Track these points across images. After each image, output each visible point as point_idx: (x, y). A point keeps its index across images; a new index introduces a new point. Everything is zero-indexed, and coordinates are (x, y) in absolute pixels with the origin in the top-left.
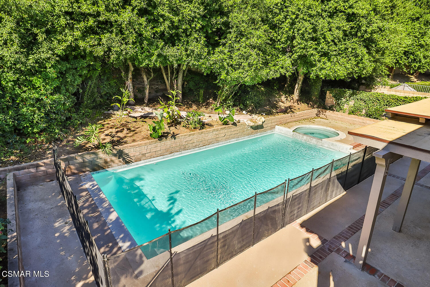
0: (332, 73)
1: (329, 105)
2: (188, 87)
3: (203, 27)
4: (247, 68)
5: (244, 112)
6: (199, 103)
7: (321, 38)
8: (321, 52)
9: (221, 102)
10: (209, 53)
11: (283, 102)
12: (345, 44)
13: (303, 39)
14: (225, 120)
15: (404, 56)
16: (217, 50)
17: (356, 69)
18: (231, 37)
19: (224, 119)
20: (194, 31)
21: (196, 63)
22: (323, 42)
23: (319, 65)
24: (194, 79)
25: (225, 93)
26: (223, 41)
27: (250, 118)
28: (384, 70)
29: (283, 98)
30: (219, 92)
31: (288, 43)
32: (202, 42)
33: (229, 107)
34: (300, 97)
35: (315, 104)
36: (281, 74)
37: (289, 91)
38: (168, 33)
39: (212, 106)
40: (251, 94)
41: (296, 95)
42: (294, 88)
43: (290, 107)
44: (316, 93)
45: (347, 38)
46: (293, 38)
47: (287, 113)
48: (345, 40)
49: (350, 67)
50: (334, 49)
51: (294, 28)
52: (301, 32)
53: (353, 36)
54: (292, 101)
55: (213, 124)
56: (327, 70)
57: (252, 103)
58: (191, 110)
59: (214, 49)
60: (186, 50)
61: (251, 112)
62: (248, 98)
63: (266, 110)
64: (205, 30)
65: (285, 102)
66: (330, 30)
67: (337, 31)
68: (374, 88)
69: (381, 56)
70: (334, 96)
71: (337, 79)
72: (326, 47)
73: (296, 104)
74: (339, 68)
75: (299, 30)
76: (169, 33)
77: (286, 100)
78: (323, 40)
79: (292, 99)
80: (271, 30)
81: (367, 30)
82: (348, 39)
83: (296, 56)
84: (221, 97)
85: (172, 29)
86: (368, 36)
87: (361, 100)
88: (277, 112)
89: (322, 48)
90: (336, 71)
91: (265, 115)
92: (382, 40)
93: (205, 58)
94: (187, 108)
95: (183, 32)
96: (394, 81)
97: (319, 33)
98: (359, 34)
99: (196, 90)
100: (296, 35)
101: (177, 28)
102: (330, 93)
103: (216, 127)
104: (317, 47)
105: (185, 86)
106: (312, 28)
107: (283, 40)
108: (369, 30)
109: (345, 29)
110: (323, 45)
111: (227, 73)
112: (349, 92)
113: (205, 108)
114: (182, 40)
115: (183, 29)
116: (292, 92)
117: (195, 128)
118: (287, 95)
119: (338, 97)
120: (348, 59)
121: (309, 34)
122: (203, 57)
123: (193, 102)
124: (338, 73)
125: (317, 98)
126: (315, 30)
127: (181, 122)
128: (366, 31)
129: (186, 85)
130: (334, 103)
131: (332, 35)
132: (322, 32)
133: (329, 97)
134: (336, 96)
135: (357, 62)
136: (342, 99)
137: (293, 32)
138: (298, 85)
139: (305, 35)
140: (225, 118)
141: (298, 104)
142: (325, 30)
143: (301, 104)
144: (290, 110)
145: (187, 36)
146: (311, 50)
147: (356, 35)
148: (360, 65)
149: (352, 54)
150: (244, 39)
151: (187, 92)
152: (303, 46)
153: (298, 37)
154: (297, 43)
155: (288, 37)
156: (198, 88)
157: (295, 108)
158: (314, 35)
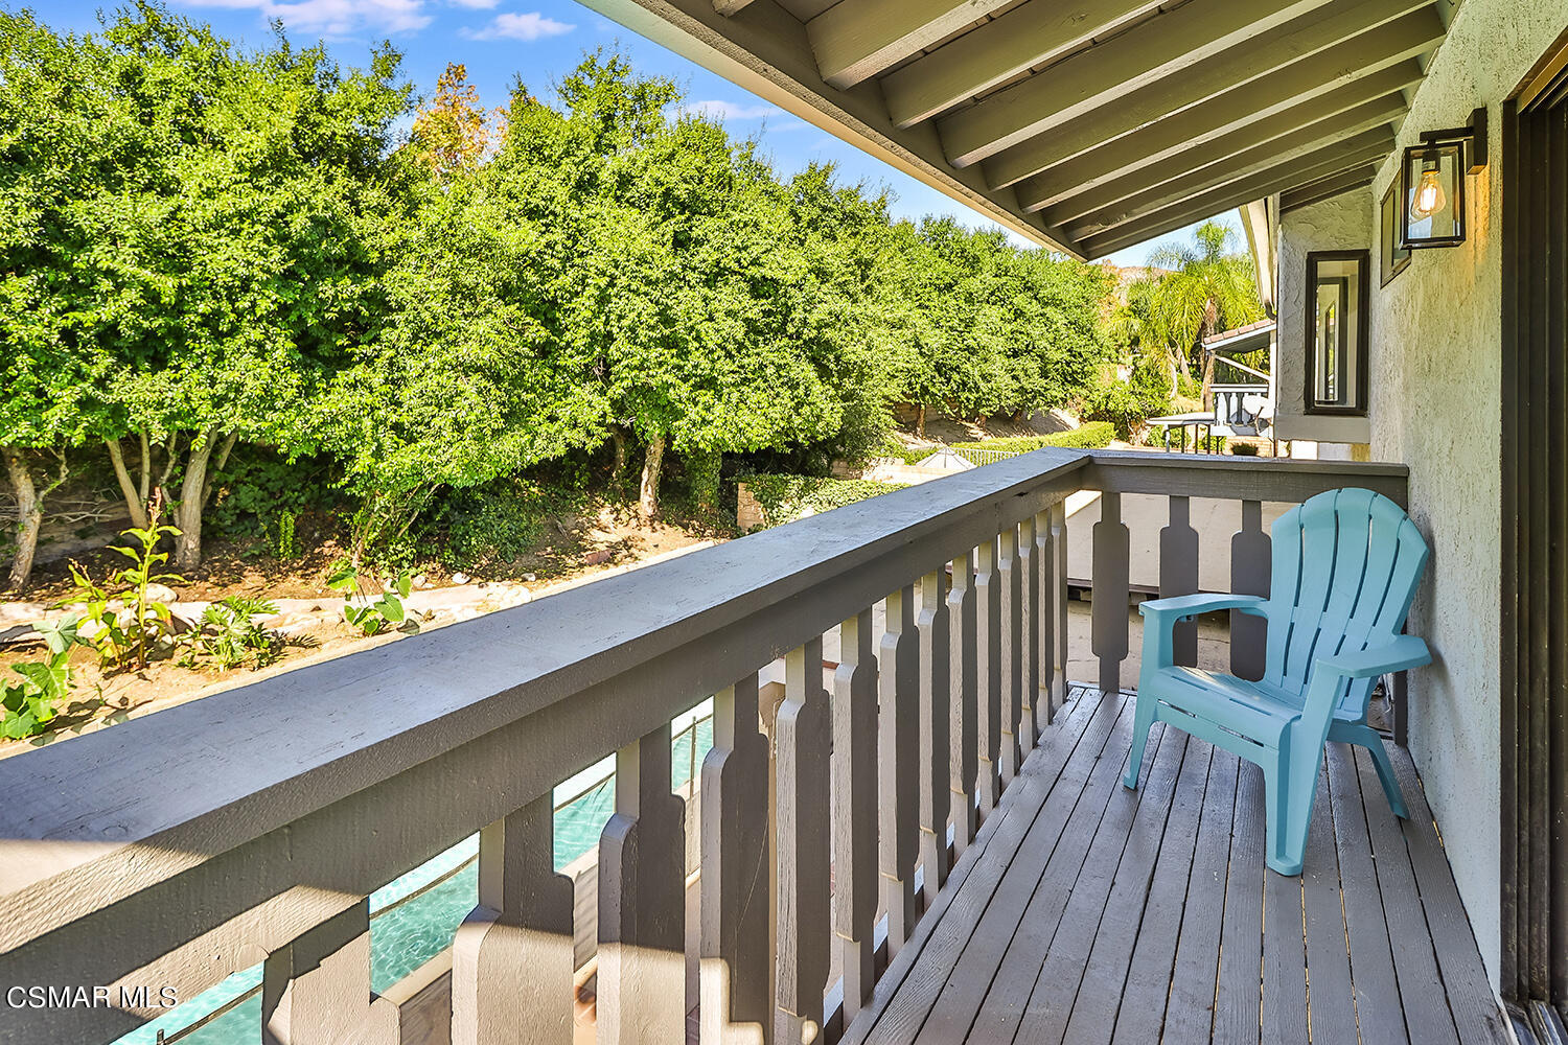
0: (730, 435)
1: (750, 525)
2: (236, 507)
3: (284, 309)
4: (448, 434)
5: (458, 577)
6: (275, 562)
7: (689, 338)
8: (695, 376)
9: (367, 553)
10: (308, 390)
11: (603, 529)
12: (758, 354)
13: (635, 343)
14: (369, 617)
15: (937, 375)
16: (342, 377)
17: (797, 420)
18: (394, 337)
19: (363, 615)
20: (249, 321)
21: (251, 424)
22: (697, 349)
23: (693, 413)
24: (262, 474)
25: (380, 519)
26: (365, 349)
27: (481, 597)
28: (884, 417)
29: (605, 516)
30: (357, 517)
31: (595, 353)
32: (280, 354)
33: (400, 566)
34: (659, 506)
35: (709, 525)
36: (568, 445)
37: (626, 490)
38: (131, 328)
39: (332, 567)
40: (488, 511)
41: (646, 502)
42: (638, 480)
43: (626, 544)
44: (706, 491)
45: (761, 338)
46: (609, 337)
47: (615, 564)
48: (755, 344)
49: (778, 416)
50: (726, 368)
51: (610, 312)
52: (625, 323)
53: (776, 334)
54: (634, 522)
55: (320, 638)
56: (717, 427)
57: (490, 541)
58: (235, 592)
59: (329, 375)
60: (213, 382)
61: (486, 575)
62: (475, 527)
63: (541, 561)
64: (293, 318)
65: (611, 526)
66: (711, 319)
67: (730, 321)
68: (866, 464)
69: (857, 383)
70: (759, 498)
71: (752, 449)
72: (705, 363)
73: (646, 531)
74: (747, 420)
75: (621, 318)
76: (136, 327)
77: (616, 520)
78: (696, 345)
79: (633, 514)
80: (529, 319)
81: (806, 318)
82: (765, 340)
83: (621, 391)
84: (366, 532)
85: (157, 315)
86: (811, 335)
87: (830, 503)
88: (581, 565)
89: (696, 367)
90: (741, 429)
91: (533, 578)
92: (853, 343)
93: (287, 407)
94: (217, 585)
95: (200, 325)
96: (930, 438)
97: (679, 326)
98: (791, 329)
99: (268, 513)
100: (615, 330)
101: (178, 310)
102: (747, 489)
103: (331, 647)
104: (682, 363)
105: (219, 503)
106: (657, 314)
107: (579, 343)
108: (813, 319)
109: (749, 315)
110: (696, 357)
111: (378, 454)
112: (796, 483)
113: (302, 576)
114: (196, 351)
115: (203, 315)
116: (633, 495)
117: (231, 666)
118: (618, 505)
119: (769, 499)
120: (772, 392)
121: (652, 328)
122: (279, 404)
123: (253, 559)
124: (749, 435)
125: (712, 506)
126: (667, 320)
127: (174, 647)
128: (805, 322)
129: (225, 498)
130: (762, 517)
131: (718, 331)
132: (689, 324)
133: (746, 502)
134: (765, 497)
135: (796, 401)
136: (781, 503)
137: (606, 323)
138: (650, 470)
139: (640, 331)
140: (367, 611)
141: (654, 530)
142: (697, 318)
143: (663, 528)
144: (625, 552)
145: (218, 336)
146: (660, 371)
147: (782, 330)
148: (806, 410)
149: (781, 380)
150: (435, 347)
151: (228, 522)
152: (636, 362)
153: (620, 337)
154: (619, 353)
155: (593, 336)
156: (276, 508)
157: (643, 545)
158: (667, 332)
